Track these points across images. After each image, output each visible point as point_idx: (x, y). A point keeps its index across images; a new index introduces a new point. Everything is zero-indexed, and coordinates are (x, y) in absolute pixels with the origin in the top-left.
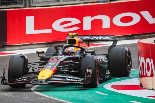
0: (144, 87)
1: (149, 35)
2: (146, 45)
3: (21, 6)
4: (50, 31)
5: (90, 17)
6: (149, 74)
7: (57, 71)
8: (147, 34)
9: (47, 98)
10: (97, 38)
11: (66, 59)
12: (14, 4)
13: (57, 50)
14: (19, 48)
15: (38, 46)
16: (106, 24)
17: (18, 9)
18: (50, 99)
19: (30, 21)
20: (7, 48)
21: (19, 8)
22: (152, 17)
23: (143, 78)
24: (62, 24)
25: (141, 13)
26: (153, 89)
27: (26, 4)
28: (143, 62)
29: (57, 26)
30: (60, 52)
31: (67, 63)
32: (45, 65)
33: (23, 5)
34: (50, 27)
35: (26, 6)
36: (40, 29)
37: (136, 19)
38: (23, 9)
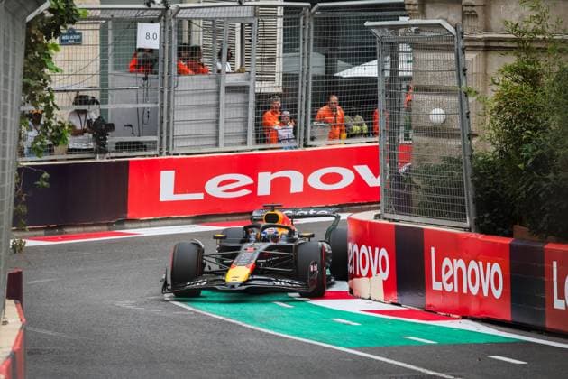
0: (355, 294)
1: (367, 206)
2: (361, 223)
3: (153, 153)
4: (200, 196)
5: (270, 173)
6: (364, 272)
7: (256, 271)
8: (364, 204)
9: (191, 311)
10: (306, 213)
11: (269, 248)
12: (141, 150)
13: (247, 233)
14: (147, 224)
15: (180, 221)
16: (297, 186)
17: (148, 158)
18: (195, 313)
19: (167, 178)
20: (127, 225)
21: (149, 156)
22: (372, 175)
23: (355, 280)
24: (222, 184)
25: (356, 167)
26: (370, 299)
27: (161, 149)
28: (355, 253)
29: (213, 187)
30: (253, 238)
31: (270, 256)
32: (234, 259)
33: (157, 152)
34: (201, 189)
35: (161, 153)
36: (185, 193)
37: (348, 178)
38: (155, 158)
